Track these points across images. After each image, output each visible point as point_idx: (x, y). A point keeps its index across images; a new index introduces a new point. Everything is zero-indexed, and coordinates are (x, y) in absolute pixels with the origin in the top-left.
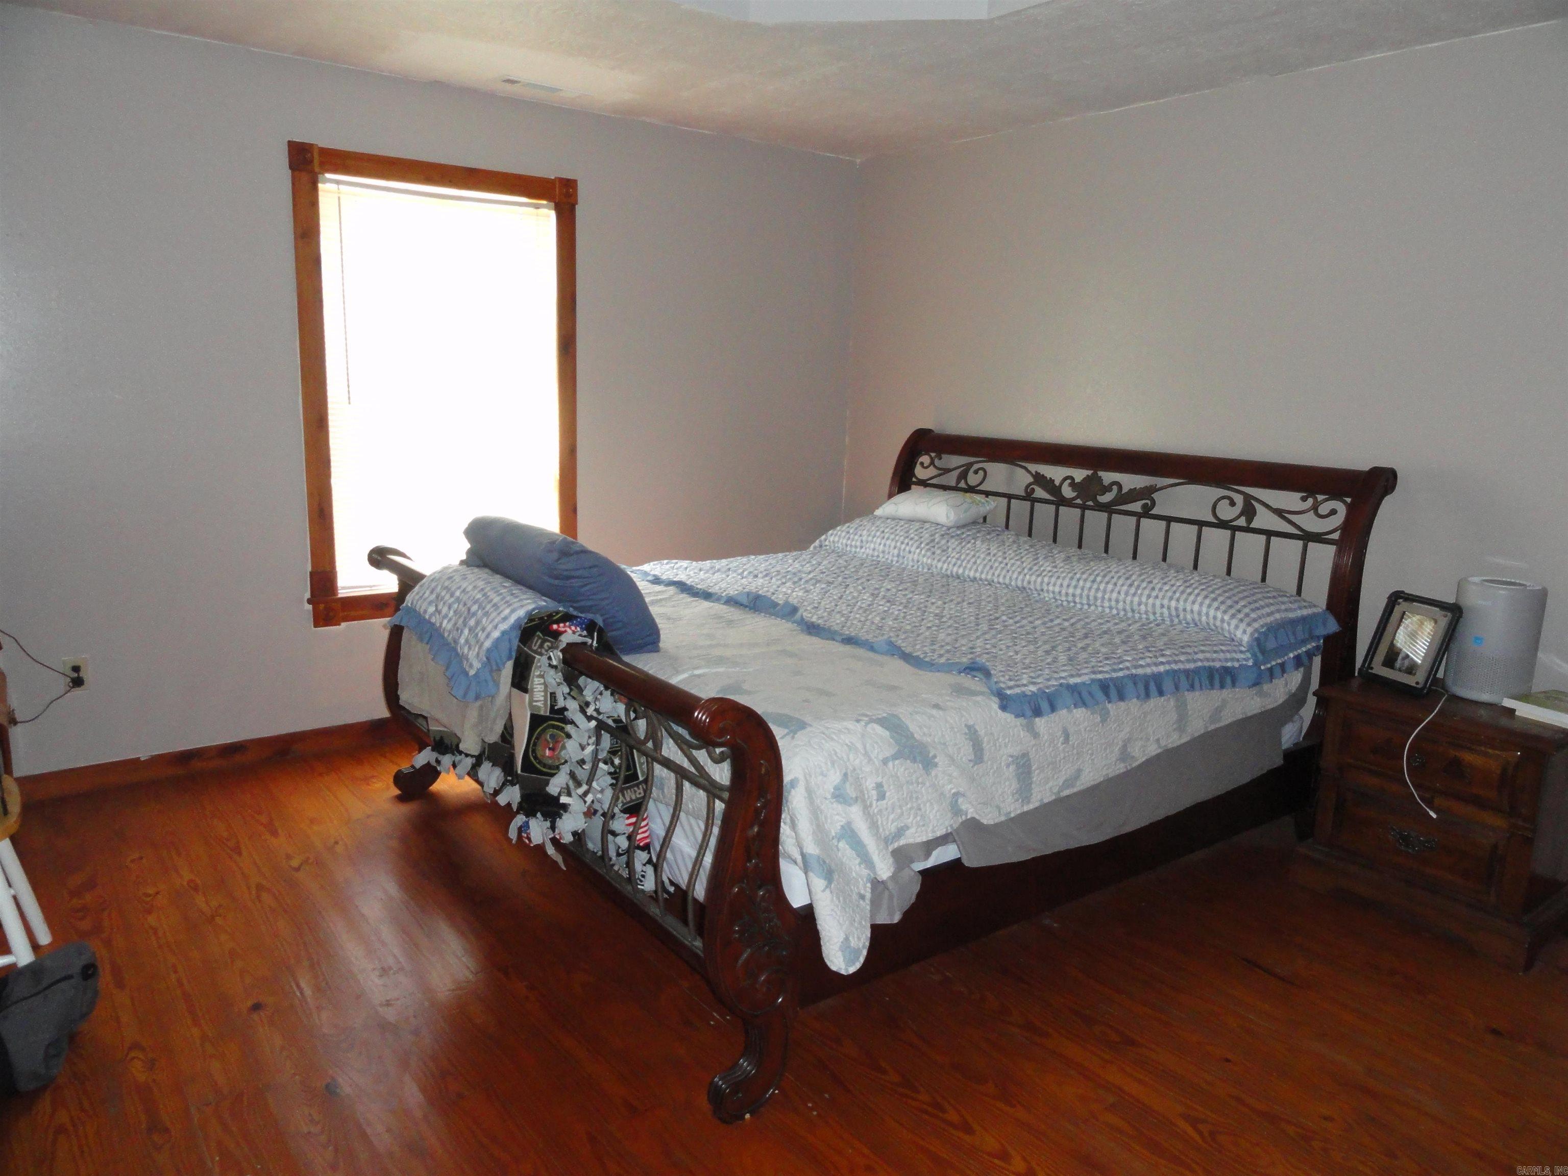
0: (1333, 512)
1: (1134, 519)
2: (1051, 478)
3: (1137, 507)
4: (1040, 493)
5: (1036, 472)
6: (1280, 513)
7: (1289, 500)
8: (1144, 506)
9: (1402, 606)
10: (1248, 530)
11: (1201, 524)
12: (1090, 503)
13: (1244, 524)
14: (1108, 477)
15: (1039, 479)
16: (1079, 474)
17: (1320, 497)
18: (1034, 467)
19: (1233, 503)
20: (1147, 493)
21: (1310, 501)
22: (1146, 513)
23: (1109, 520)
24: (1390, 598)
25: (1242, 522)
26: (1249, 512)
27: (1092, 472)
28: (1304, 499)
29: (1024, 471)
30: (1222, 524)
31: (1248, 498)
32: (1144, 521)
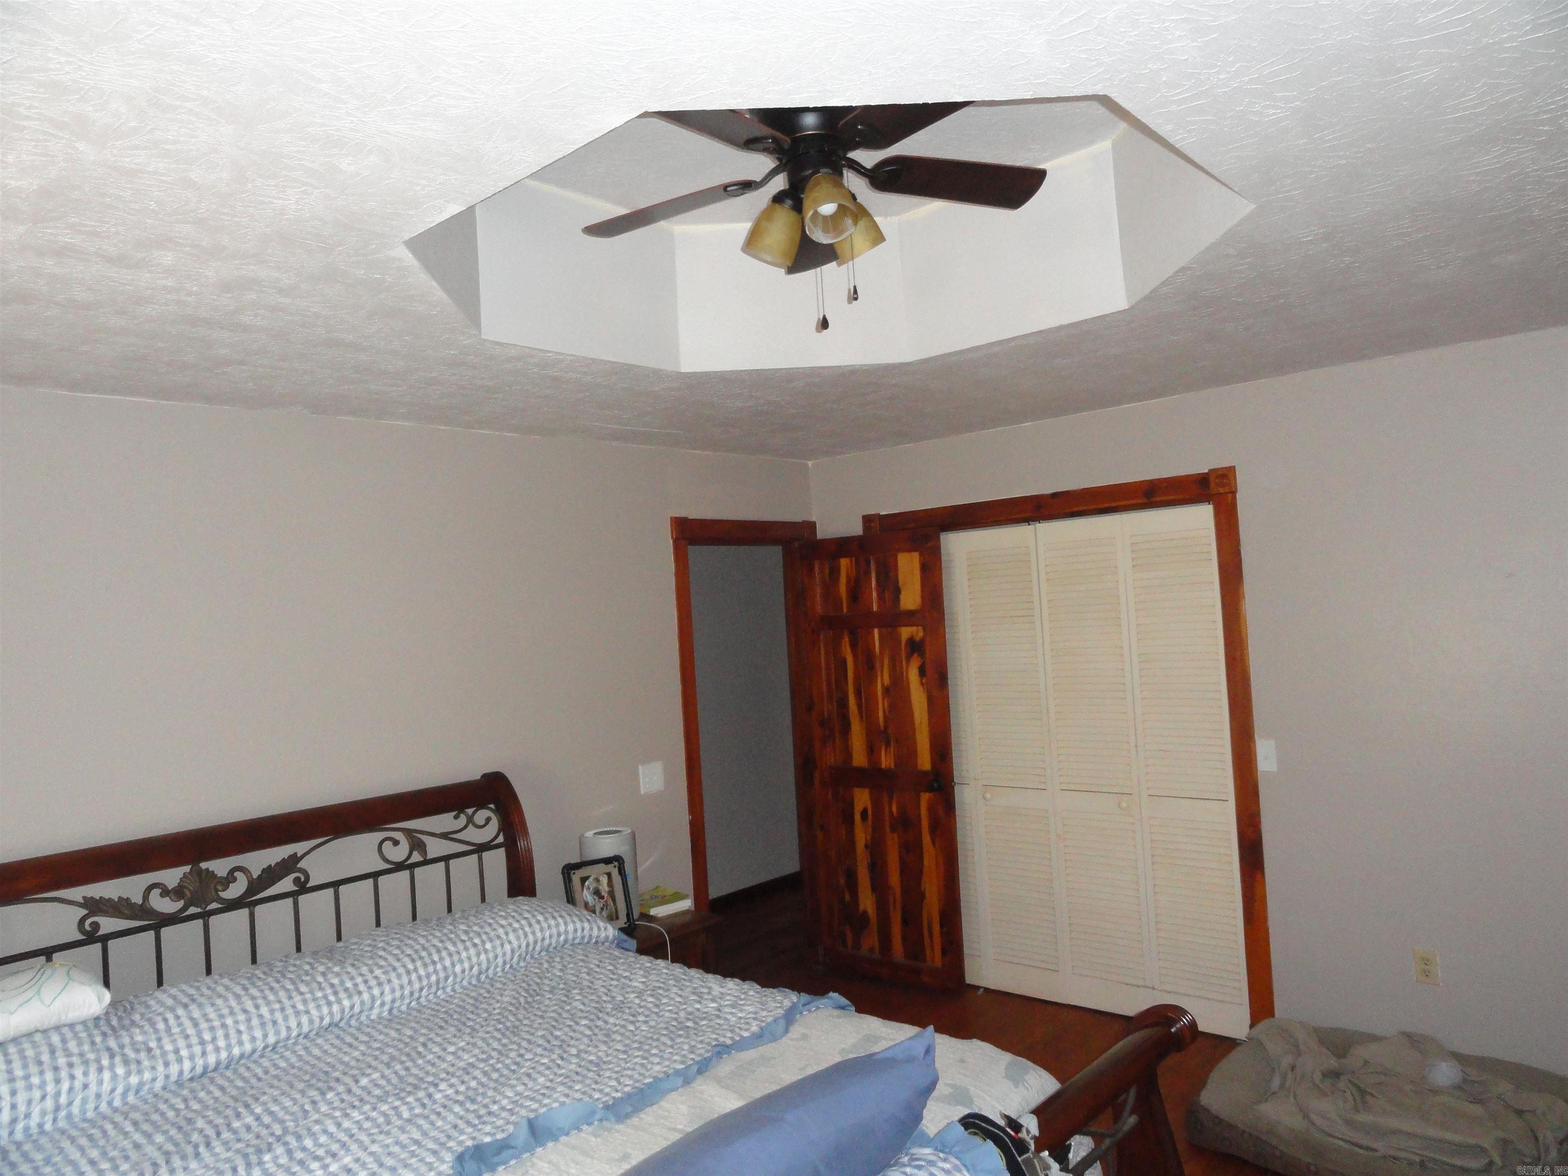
0: (488, 820)
1: (290, 901)
2: (120, 898)
3: (286, 884)
4: (108, 924)
5: (84, 898)
6: (445, 836)
7: (444, 821)
8: (296, 881)
9: (576, 877)
10: (426, 862)
11: (375, 875)
12: (214, 906)
13: (420, 859)
14: (219, 866)
15: (94, 906)
16: (172, 876)
17: (470, 811)
18: (77, 893)
19: (396, 843)
20: (289, 865)
21: (463, 818)
22: (303, 888)
23: (252, 916)
24: (563, 873)
25: (416, 857)
26: (417, 845)
27: (190, 866)
28: (456, 817)
29: (56, 904)
30: (399, 867)
31: (408, 832)
32: (302, 899)
